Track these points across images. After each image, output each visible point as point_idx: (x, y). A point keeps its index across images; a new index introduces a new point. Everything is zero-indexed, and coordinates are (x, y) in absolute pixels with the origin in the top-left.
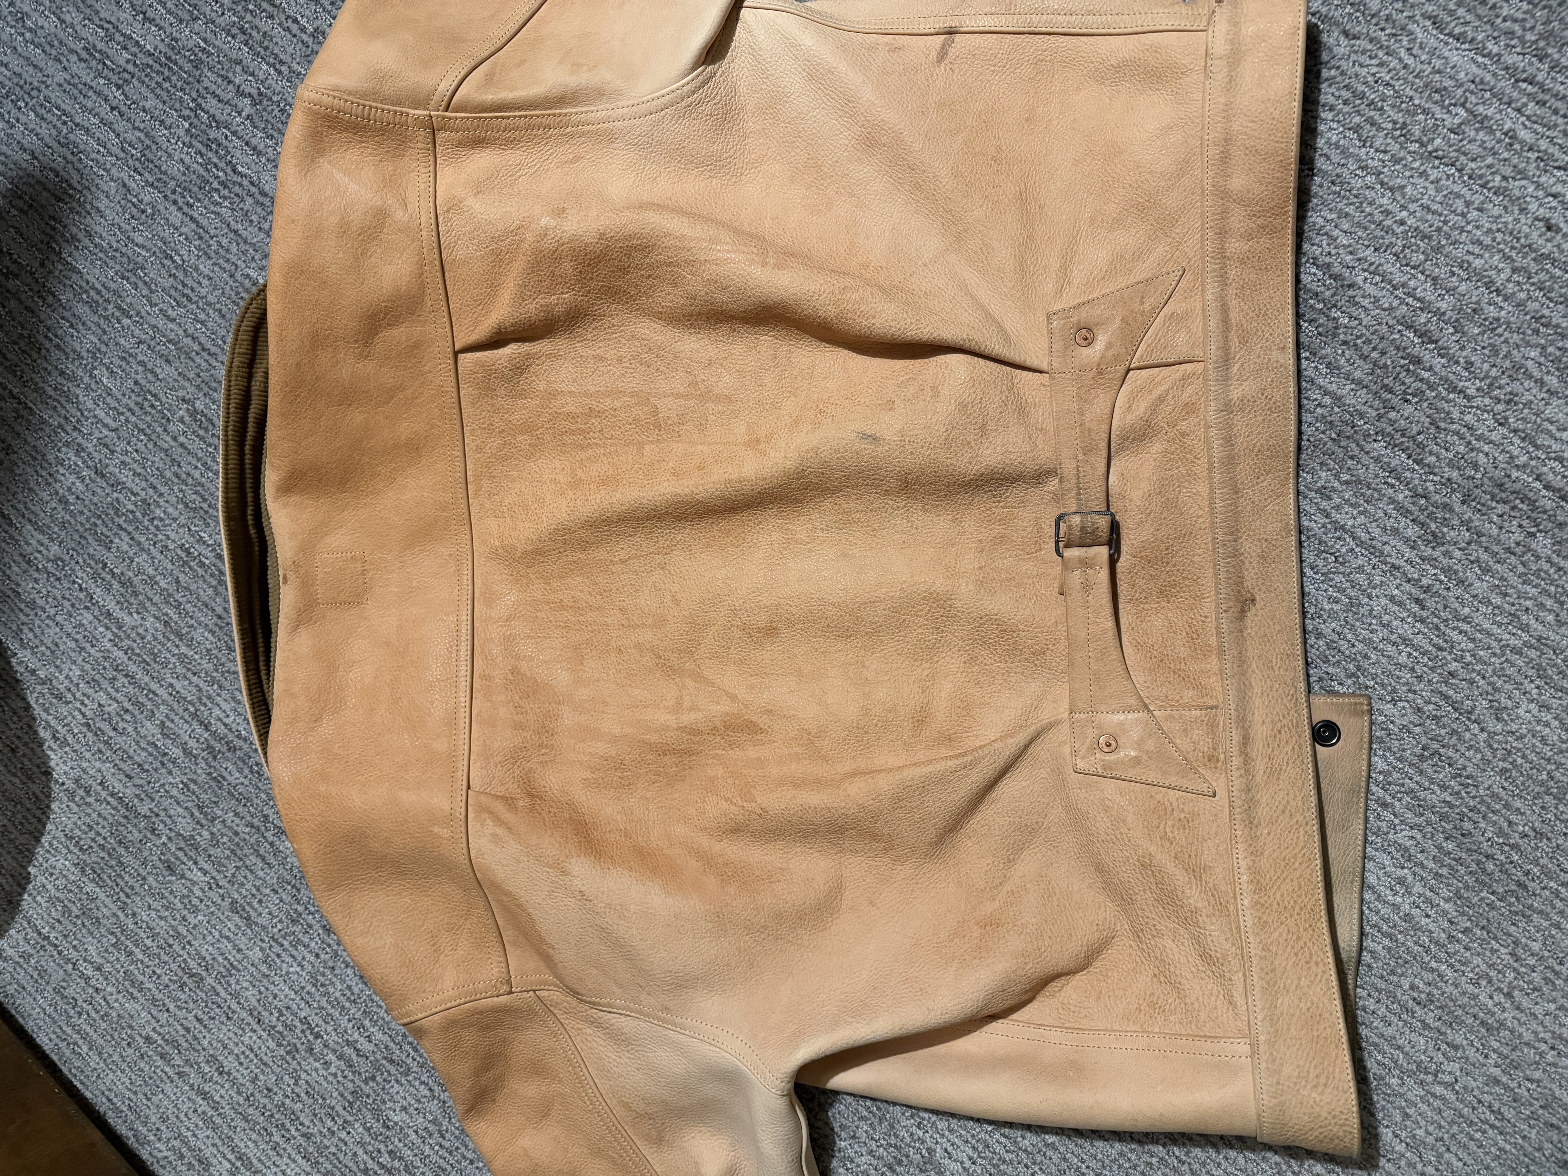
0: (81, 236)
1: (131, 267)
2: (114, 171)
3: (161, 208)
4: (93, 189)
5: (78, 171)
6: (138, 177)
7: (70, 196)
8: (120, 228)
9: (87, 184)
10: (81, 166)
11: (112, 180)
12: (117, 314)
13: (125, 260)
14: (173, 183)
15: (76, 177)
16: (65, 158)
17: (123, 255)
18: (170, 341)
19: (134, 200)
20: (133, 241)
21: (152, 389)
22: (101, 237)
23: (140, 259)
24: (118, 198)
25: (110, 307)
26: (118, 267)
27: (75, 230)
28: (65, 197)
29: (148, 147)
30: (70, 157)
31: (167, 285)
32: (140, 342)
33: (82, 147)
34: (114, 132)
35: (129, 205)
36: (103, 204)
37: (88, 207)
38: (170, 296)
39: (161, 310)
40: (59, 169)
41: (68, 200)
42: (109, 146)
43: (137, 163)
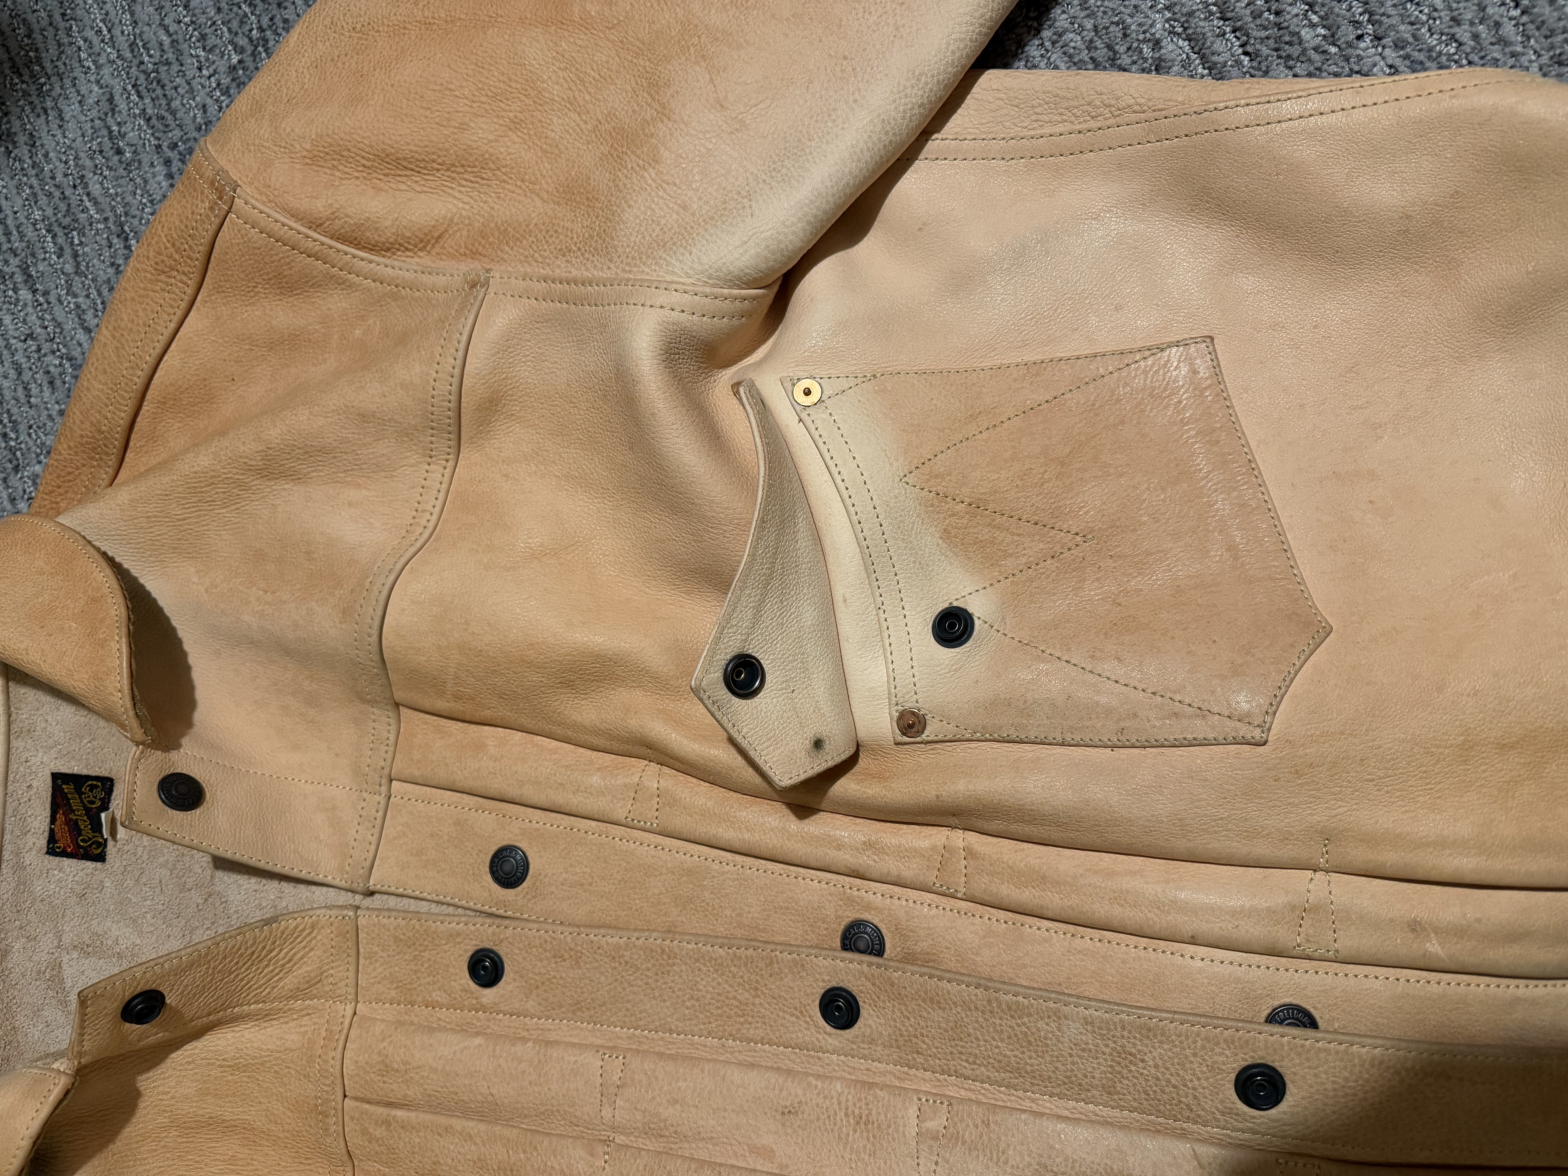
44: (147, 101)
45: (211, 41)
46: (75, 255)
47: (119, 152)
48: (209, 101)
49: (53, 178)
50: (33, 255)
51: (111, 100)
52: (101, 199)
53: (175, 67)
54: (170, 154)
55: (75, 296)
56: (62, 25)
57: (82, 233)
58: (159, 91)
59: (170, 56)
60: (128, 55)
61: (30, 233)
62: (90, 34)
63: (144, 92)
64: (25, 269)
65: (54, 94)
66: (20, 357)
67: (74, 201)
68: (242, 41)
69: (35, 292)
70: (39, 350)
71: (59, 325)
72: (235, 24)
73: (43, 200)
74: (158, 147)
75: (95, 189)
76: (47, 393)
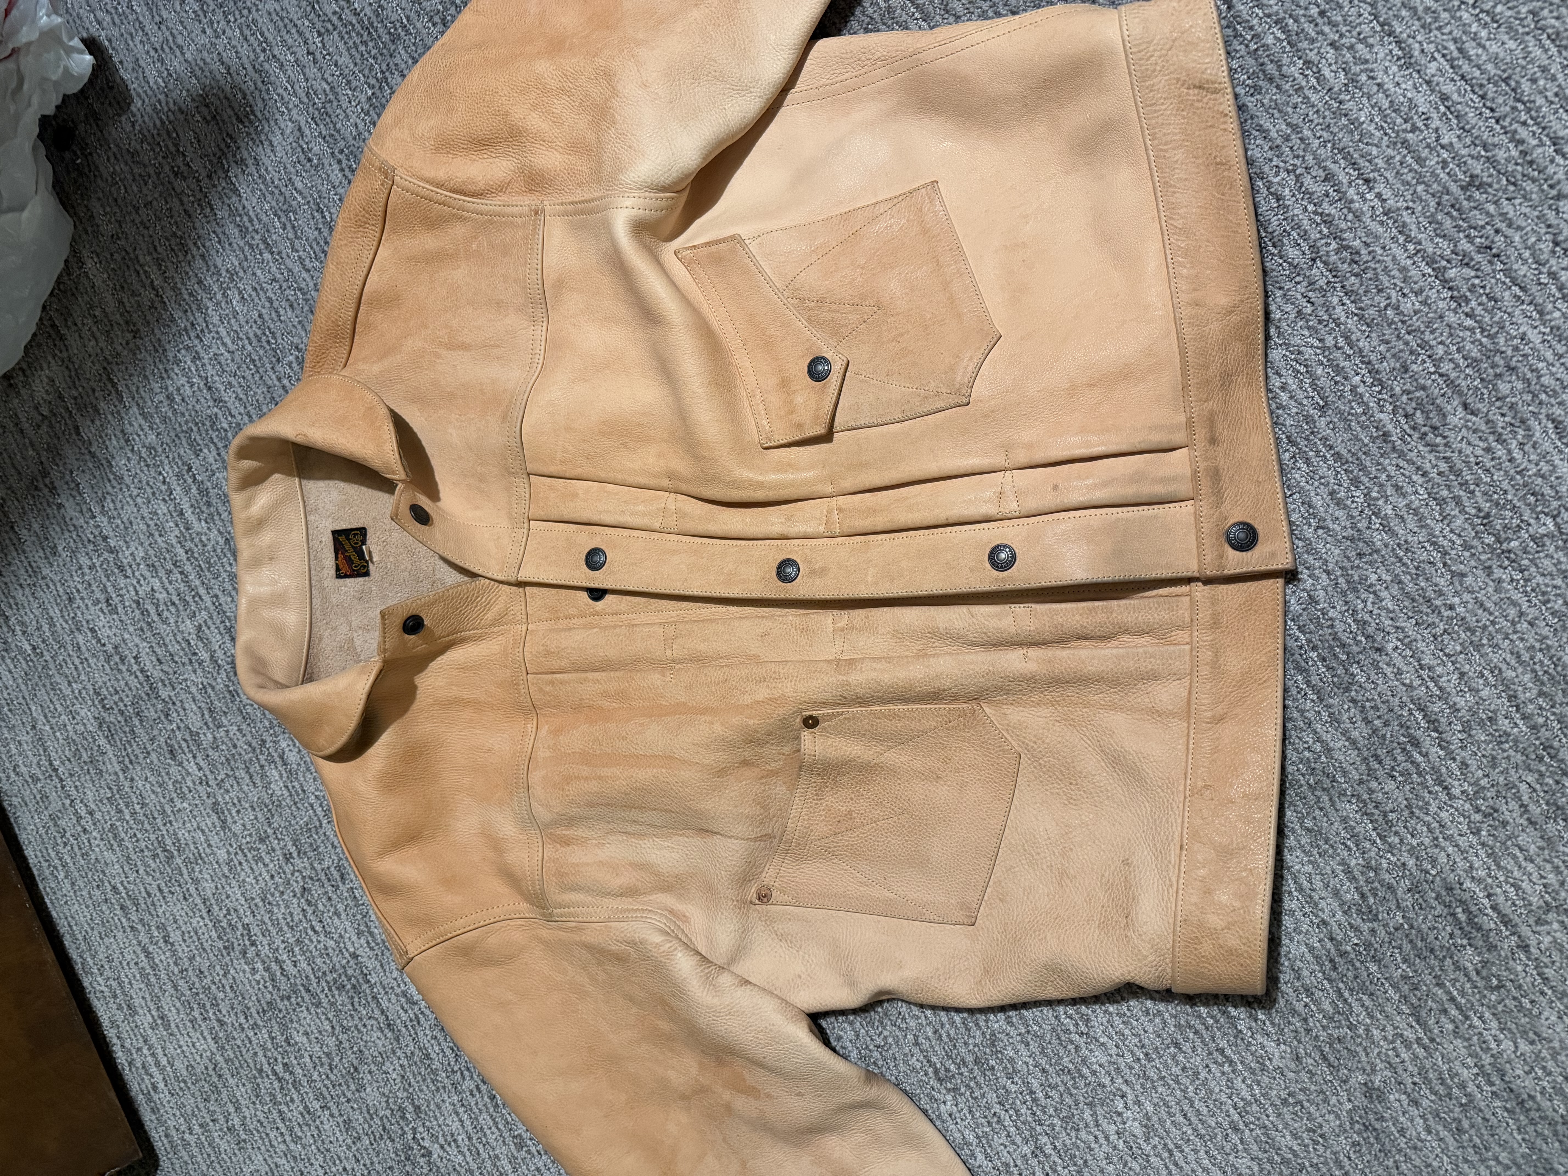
0: (250, 162)
1: (285, 207)
2: (294, 112)
3: (326, 162)
4: (272, 123)
5: (263, 100)
6: (314, 126)
7: (251, 122)
8: (285, 168)
9: (268, 115)
10: (267, 97)
11: (290, 120)
12: (262, 246)
13: (281, 199)
14: (343, 143)
15: (260, 104)
16: (255, 84)
17: (281, 193)
18: (300, 289)
19: (305, 146)
20: (293, 184)
21: (272, 326)
22: (266, 170)
23: (294, 203)
24: (291, 139)
25: (257, 237)
26: (274, 203)
27: (245, 155)
28: (245, 120)
29: (330, 101)
30: (259, 84)
31: (312, 237)
32: (274, 280)
33: (272, 79)
34: (304, 75)
35: (299, 150)
36: (277, 139)
37: (263, 138)
38: (312, 248)
39: (300, 257)
40: (248, 92)
41: (247, 124)
42: (297, 87)
43: (316, 112)
44: (322, 126)
45: (354, 84)
46: (293, 227)
47: (310, 160)
48: (358, 121)
49: (273, 182)
50: (268, 231)
51: (300, 129)
52: (304, 191)
53: (335, 103)
54: (340, 156)
55: (297, 251)
56: (264, 88)
57: (295, 213)
58: (328, 120)
59: (331, 97)
60: (306, 100)
61: (265, 218)
62: (281, 91)
63: (319, 122)
64: (265, 241)
65: (265, 131)
66: (270, 294)
67: (288, 194)
68: (373, 81)
69: (272, 253)
70: (281, 287)
71: (290, 270)
72: (366, 72)
73: (269, 197)
74: (332, 153)
75: (299, 185)
76: (290, 313)
